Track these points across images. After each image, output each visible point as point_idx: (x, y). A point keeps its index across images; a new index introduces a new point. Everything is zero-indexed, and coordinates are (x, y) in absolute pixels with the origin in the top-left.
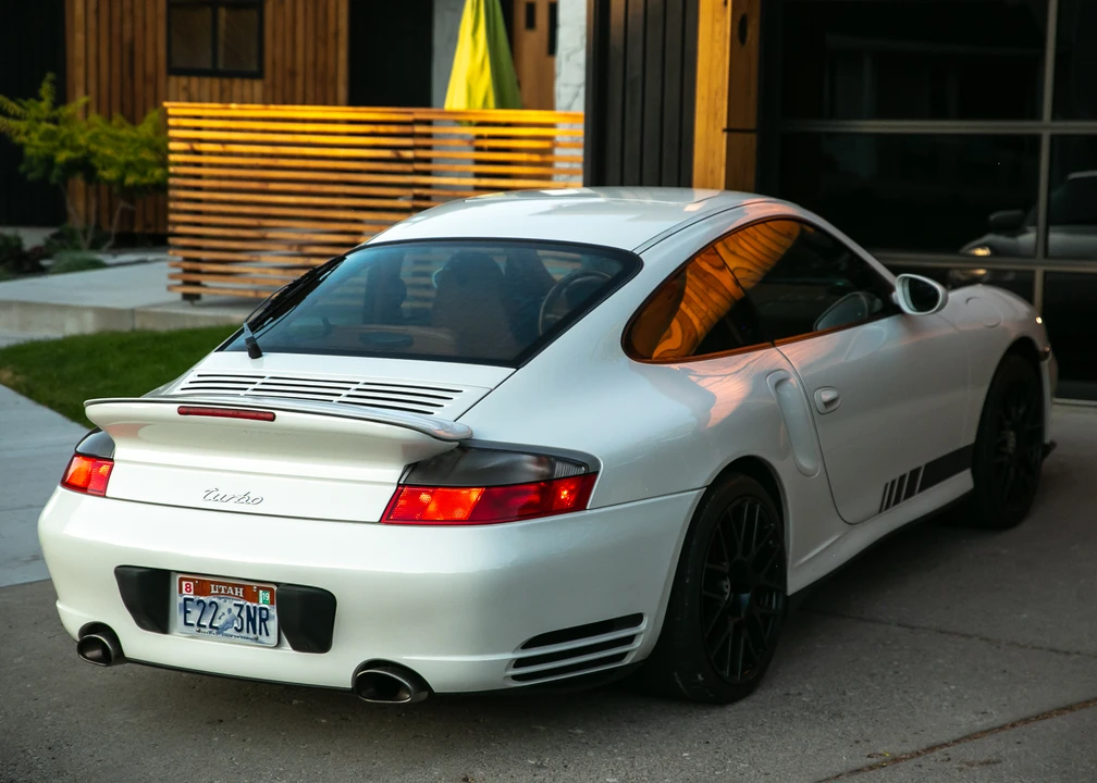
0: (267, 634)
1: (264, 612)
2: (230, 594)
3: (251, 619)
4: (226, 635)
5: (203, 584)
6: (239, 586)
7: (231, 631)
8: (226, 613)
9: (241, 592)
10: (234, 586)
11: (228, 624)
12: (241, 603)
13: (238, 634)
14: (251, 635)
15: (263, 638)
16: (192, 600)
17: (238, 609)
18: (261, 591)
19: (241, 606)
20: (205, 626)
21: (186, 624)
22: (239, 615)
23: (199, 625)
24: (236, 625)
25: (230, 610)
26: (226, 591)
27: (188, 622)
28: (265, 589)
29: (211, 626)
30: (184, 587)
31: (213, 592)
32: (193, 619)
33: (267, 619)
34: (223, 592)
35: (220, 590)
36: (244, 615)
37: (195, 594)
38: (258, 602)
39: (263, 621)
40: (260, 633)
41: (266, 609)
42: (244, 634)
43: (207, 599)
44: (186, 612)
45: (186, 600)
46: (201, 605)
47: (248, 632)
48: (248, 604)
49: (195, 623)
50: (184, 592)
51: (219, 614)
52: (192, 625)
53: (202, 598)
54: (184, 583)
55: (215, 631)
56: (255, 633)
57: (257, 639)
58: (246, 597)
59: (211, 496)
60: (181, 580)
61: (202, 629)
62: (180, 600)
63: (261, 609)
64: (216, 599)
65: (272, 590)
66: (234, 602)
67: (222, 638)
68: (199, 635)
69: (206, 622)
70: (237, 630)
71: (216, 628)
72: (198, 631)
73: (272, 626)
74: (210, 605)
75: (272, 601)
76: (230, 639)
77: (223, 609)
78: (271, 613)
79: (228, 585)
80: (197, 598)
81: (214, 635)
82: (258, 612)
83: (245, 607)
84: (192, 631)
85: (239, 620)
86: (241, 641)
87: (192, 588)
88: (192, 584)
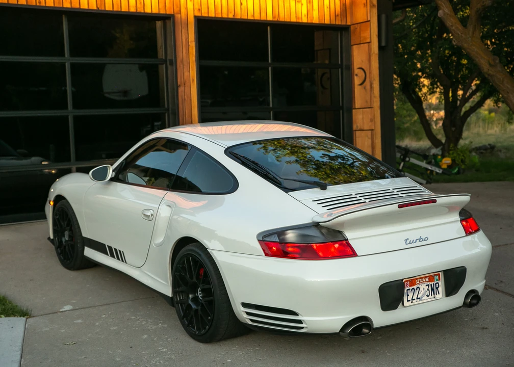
0: (439, 293)
1: (437, 284)
2: (424, 282)
3: (432, 289)
4: (423, 300)
5: (412, 281)
6: (427, 277)
7: (425, 297)
8: (423, 291)
9: (428, 279)
10: (425, 278)
11: (423, 295)
12: (428, 283)
13: (427, 298)
15: (438, 296)
16: (409, 289)
18: (435, 277)
19: (428, 285)
20: (415, 299)
21: (408, 301)
22: (428, 290)
23: (412, 300)
24: (426, 294)
25: (424, 289)
26: (422, 281)
28: (436, 275)
29: (417, 298)
30: (406, 285)
31: (417, 283)
32: (410, 298)
33: (438, 287)
35: (420, 281)
36: (430, 289)
37: (410, 286)
38: (434, 281)
39: (437, 288)
40: (436, 294)
42: (430, 296)
43: (415, 287)
44: (408, 295)
45: (407, 290)
46: (413, 290)
47: (432, 295)
48: (431, 283)
50: (406, 287)
51: (420, 292)
52: (410, 301)
53: (413, 287)
55: (418, 300)
56: (434, 295)
57: (434, 297)
58: (430, 281)
59: (408, 242)
60: (405, 282)
61: (413, 301)
62: (405, 291)
63: (436, 283)
64: (418, 286)
65: (439, 274)
66: (425, 285)
67: (421, 302)
68: (413, 304)
69: (415, 297)
70: (428, 296)
71: (419, 298)
72: (412, 303)
73: (440, 289)
74: (417, 289)
75: (439, 280)
76: (425, 301)
77: (421, 289)
78: (439, 284)
79: (422, 278)
80: (411, 288)
81: (419, 302)
82: (435, 285)
83: (430, 285)
84: (409, 303)
85: (428, 292)
86: (428, 300)
87: (409, 284)
88: (408, 282)
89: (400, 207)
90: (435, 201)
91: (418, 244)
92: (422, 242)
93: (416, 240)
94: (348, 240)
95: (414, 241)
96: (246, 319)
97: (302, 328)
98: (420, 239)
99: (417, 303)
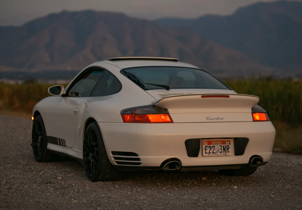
0: (229, 152)
1: (228, 147)
2: (218, 143)
3: (224, 149)
4: (217, 154)
5: (210, 141)
6: (220, 141)
7: (219, 153)
8: (217, 149)
9: (221, 142)
10: (219, 141)
11: (217, 152)
12: (221, 145)
13: (220, 153)
15: (228, 154)
16: (207, 146)
17: (221, 147)
19: (221, 146)
20: (211, 153)
21: (206, 153)
22: (221, 149)
23: (209, 153)
24: (220, 151)
25: (218, 148)
26: (217, 142)
27: (206, 152)
28: (228, 141)
29: (213, 153)
30: (205, 143)
32: (207, 151)
33: (229, 148)
34: (216, 143)
36: (222, 148)
37: (208, 144)
38: (226, 144)
39: (228, 149)
40: (227, 152)
41: (228, 146)
42: (222, 153)
43: (212, 146)
44: (206, 150)
45: (206, 146)
46: (210, 148)
48: (223, 145)
50: (205, 144)
51: (215, 149)
52: (207, 153)
53: (210, 145)
54: (205, 142)
55: (214, 154)
56: (225, 152)
57: (226, 154)
58: (222, 144)
59: (209, 119)
60: (204, 141)
61: (210, 154)
62: (204, 147)
63: (227, 146)
64: (214, 145)
65: (230, 141)
66: (219, 145)
67: (215, 155)
68: (209, 155)
69: (211, 152)
70: (220, 152)
71: (214, 153)
73: (230, 150)
74: (213, 147)
75: (230, 144)
76: (218, 155)
77: (216, 148)
78: (230, 147)
79: (217, 141)
80: (208, 146)
82: (226, 147)
83: (222, 146)
84: (207, 155)
85: (221, 150)
86: (221, 155)
87: (207, 143)
88: (207, 142)
89: (202, 97)
90: (228, 97)
91: (215, 120)
92: (219, 120)
93: (215, 119)
94: (169, 114)
95: (213, 119)
96: (114, 162)
97: (140, 163)
98: (218, 118)
99: (213, 155)
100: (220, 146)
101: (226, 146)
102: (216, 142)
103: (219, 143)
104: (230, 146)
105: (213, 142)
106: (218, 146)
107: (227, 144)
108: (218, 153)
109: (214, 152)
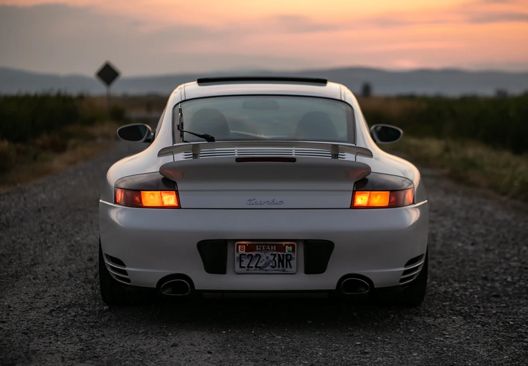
0: (291, 267)
1: (289, 256)
2: (268, 249)
3: (281, 261)
4: (265, 270)
5: (251, 245)
6: (273, 245)
7: (269, 268)
8: (265, 258)
9: (275, 248)
10: (270, 245)
11: (266, 265)
12: (275, 253)
13: (272, 269)
14: (281, 268)
15: (288, 269)
16: (244, 254)
18: (287, 246)
19: (275, 255)
20: (252, 267)
21: (241, 267)
22: (274, 259)
23: (248, 267)
24: (271, 265)
25: (267, 258)
26: (265, 248)
28: (289, 245)
29: (256, 266)
31: (257, 249)
32: (245, 264)
33: (291, 260)
34: (264, 249)
35: (262, 248)
36: (277, 259)
37: (247, 251)
38: (285, 252)
39: (288, 261)
40: (287, 267)
41: (290, 255)
42: (277, 268)
43: (254, 254)
44: (241, 261)
45: (241, 255)
46: (250, 257)
47: (279, 267)
48: (279, 253)
49: (246, 266)
50: (240, 251)
51: (261, 260)
52: (244, 267)
53: (250, 253)
54: (240, 247)
55: (258, 269)
56: (283, 267)
57: (284, 270)
58: (277, 250)
59: (253, 202)
60: (238, 245)
61: (250, 269)
62: (237, 255)
63: (287, 255)
64: (259, 253)
65: (293, 246)
67: (262, 271)
68: (248, 272)
69: (253, 265)
70: (272, 267)
71: (260, 267)
72: (248, 270)
73: (293, 263)
74: (256, 256)
75: (293, 251)
76: (268, 272)
77: (264, 256)
78: (293, 256)
79: (267, 245)
80: (247, 253)
81: (258, 271)
82: (285, 257)
83: (277, 255)
84: (244, 270)
85: (274, 262)
86: (274, 272)
87: (244, 248)
88: (244, 246)
89: (238, 160)
90: (294, 160)
92: (275, 205)
93: (266, 202)
95: (262, 203)
97: (129, 280)
98: (273, 202)
99: (256, 271)
100: (271, 254)
101: (285, 254)
102: (264, 246)
103: (271, 248)
104: (295, 256)
105: (257, 246)
106: (268, 254)
107: (287, 252)
108: (267, 268)
109: (258, 266)
